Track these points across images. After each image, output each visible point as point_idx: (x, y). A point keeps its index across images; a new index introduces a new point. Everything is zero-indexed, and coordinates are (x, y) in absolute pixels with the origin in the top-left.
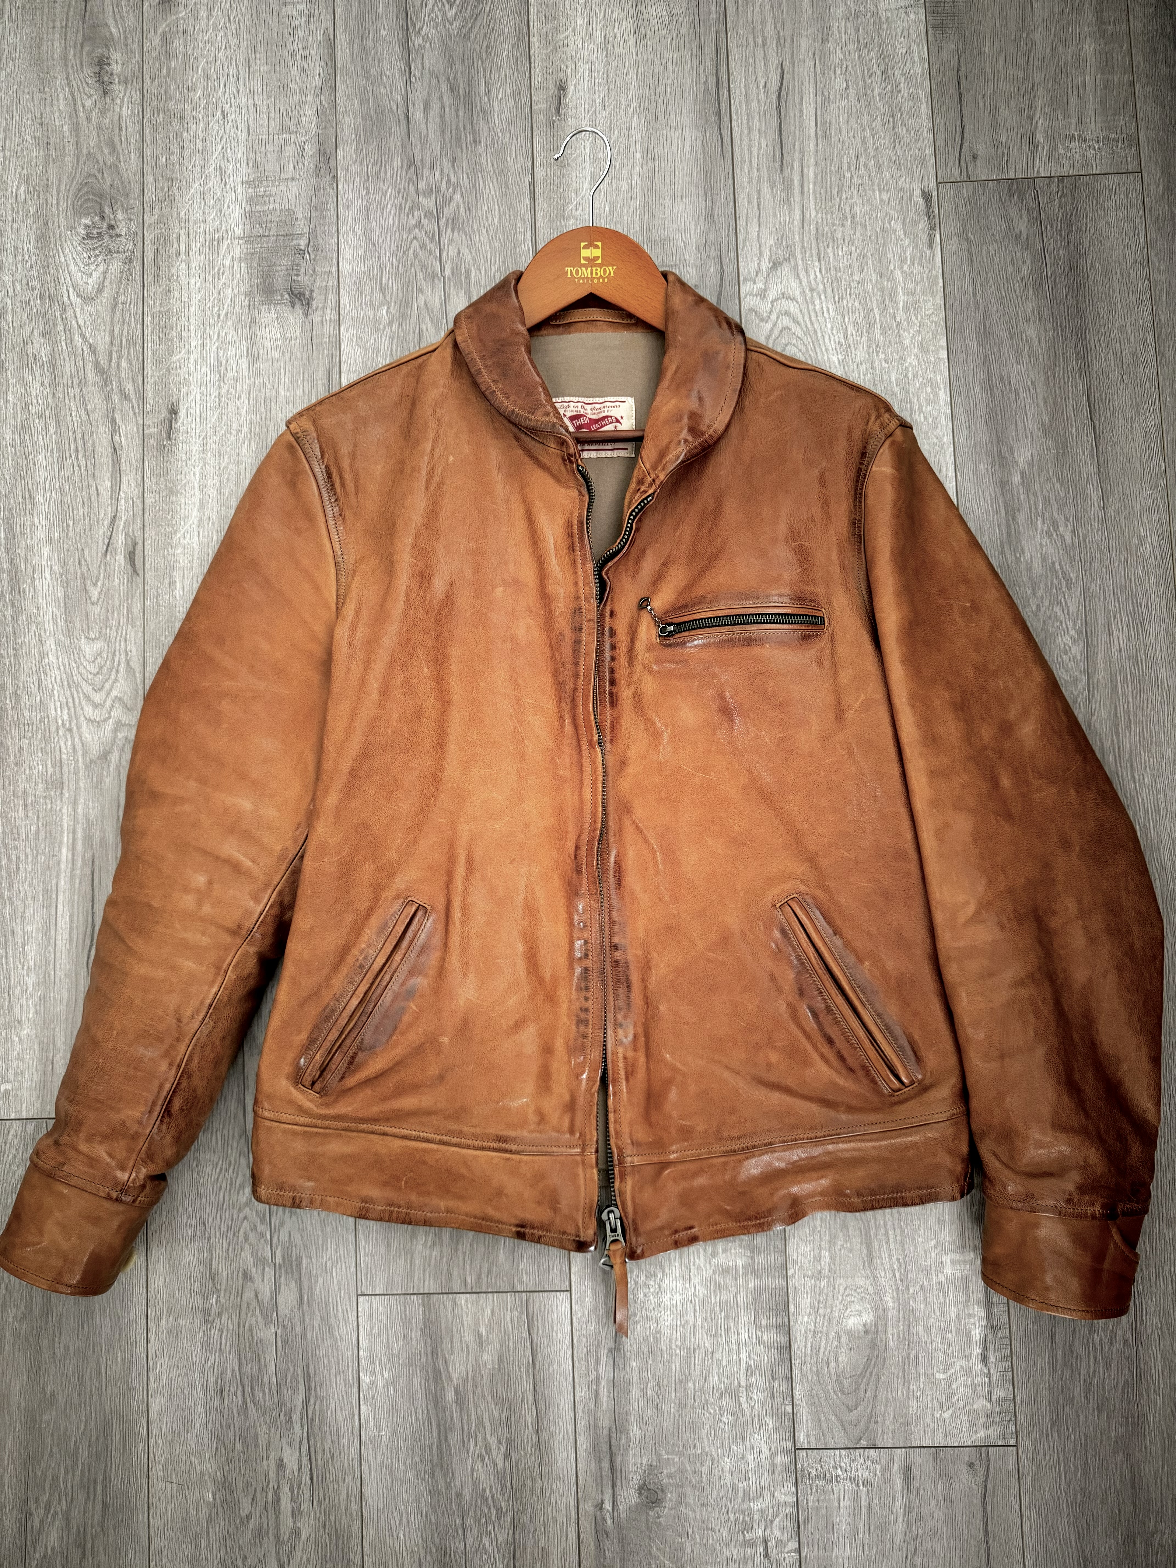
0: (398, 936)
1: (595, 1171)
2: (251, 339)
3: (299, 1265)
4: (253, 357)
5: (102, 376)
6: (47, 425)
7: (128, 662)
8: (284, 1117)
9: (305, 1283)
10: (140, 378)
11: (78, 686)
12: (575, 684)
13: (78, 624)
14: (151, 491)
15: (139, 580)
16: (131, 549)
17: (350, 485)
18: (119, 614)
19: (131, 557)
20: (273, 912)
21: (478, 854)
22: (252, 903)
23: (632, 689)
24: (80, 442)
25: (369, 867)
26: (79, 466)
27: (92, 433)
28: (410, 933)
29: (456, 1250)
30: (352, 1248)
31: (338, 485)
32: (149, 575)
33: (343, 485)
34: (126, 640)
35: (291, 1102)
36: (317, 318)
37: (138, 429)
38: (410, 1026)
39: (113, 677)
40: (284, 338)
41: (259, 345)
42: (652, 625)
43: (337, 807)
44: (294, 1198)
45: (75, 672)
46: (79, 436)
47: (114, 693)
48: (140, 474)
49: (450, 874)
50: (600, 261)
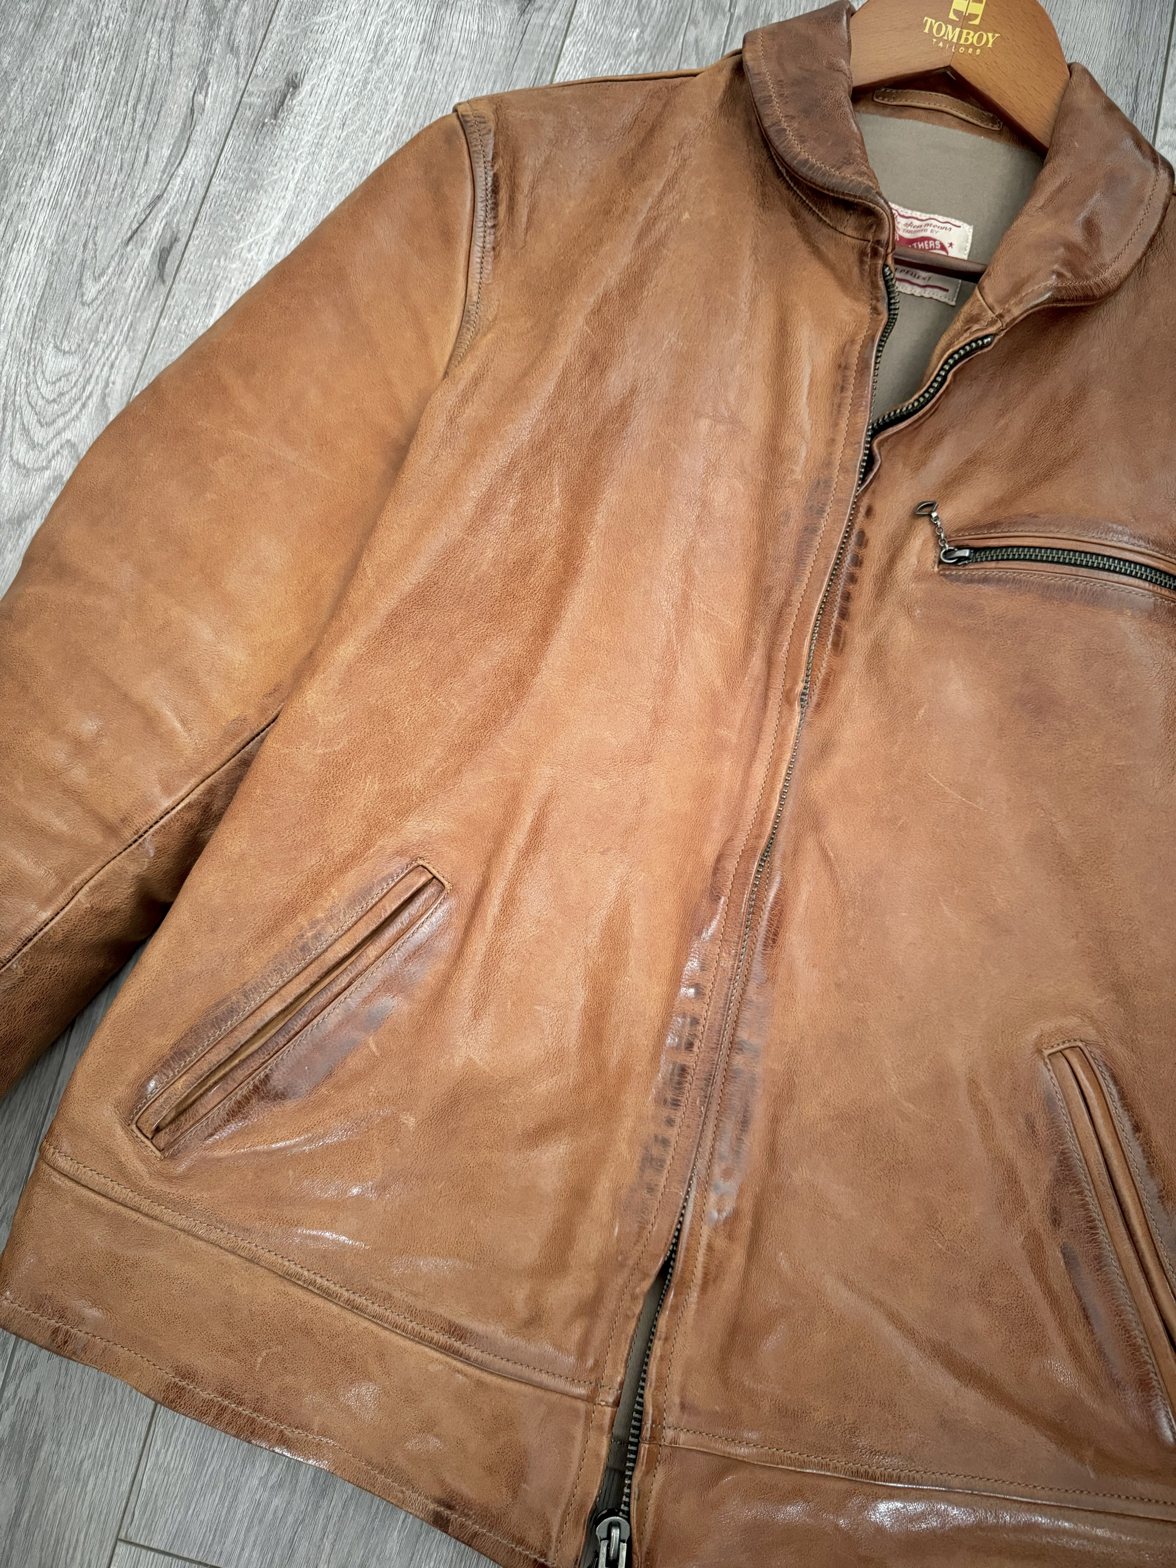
0: (385, 915)
1: (605, 1441)
2: (435, 22)
3: (35, 1451)
4: (429, 44)
5: (209, 16)
6: (109, 57)
7: (104, 397)
8: (86, 1175)
9: (34, 1491)
10: (261, 32)
11: (19, 409)
12: (789, 593)
13: (50, 326)
14: (224, 177)
15: (164, 290)
16: (166, 244)
17: (523, 212)
18: (116, 327)
19: (163, 256)
20: (188, 817)
21: (555, 820)
22: (157, 790)
23: (871, 636)
24: (147, 90)
25: (371, 786)
26: (134, 120)
27: (168, 83)
28: (405, 917)
29: (317, 1507)
30: (136, 1447)
31: (502, 209)
32: (180, 287)
33: (511, 209)
34: (112, 366)
35: (108, 1152)
36: (537, 19)
37: (235, 93)
38: (358, 1077)
39: (74, 412)
40: (482, 32)
41: (443, 32)
42: (931, 544)
43: (350, 667)
44: (56, 1331)
45: (21, 390)
46: (148, 81)
47: (67, 435)
48: (217, 150)
49: (499, 840)
50: (977, 22)
